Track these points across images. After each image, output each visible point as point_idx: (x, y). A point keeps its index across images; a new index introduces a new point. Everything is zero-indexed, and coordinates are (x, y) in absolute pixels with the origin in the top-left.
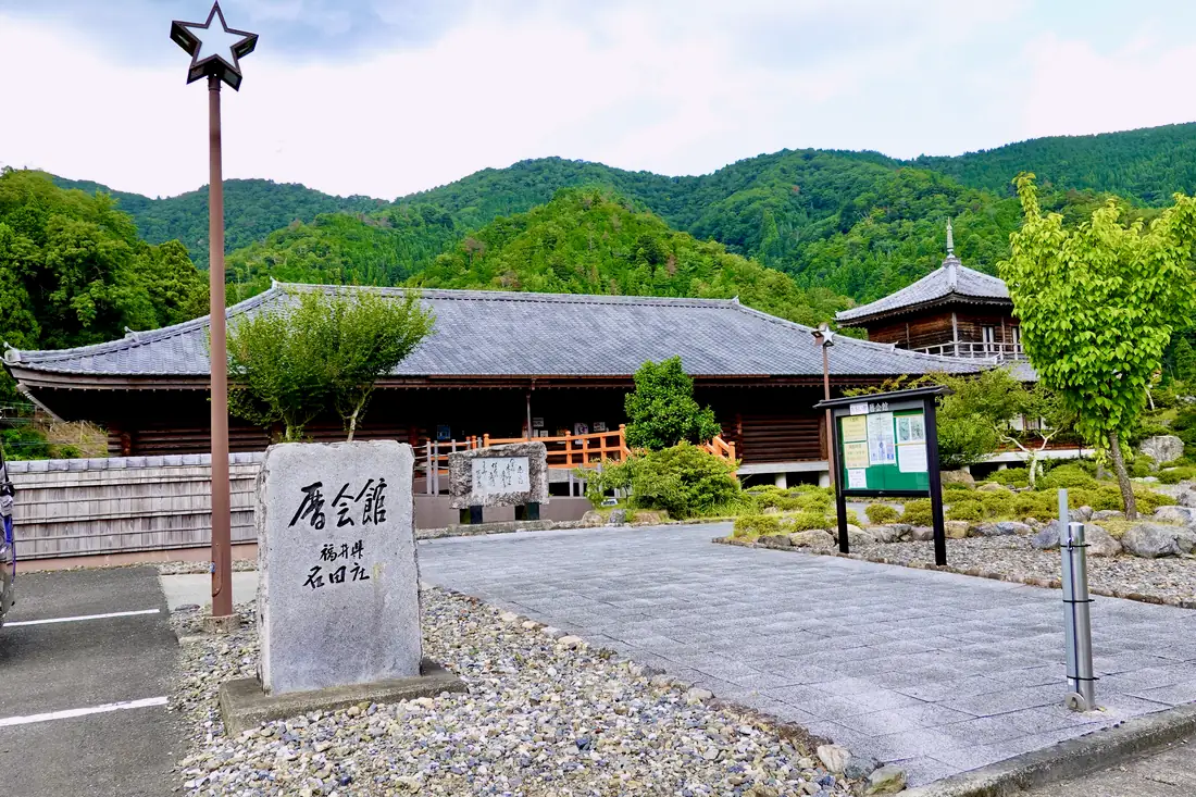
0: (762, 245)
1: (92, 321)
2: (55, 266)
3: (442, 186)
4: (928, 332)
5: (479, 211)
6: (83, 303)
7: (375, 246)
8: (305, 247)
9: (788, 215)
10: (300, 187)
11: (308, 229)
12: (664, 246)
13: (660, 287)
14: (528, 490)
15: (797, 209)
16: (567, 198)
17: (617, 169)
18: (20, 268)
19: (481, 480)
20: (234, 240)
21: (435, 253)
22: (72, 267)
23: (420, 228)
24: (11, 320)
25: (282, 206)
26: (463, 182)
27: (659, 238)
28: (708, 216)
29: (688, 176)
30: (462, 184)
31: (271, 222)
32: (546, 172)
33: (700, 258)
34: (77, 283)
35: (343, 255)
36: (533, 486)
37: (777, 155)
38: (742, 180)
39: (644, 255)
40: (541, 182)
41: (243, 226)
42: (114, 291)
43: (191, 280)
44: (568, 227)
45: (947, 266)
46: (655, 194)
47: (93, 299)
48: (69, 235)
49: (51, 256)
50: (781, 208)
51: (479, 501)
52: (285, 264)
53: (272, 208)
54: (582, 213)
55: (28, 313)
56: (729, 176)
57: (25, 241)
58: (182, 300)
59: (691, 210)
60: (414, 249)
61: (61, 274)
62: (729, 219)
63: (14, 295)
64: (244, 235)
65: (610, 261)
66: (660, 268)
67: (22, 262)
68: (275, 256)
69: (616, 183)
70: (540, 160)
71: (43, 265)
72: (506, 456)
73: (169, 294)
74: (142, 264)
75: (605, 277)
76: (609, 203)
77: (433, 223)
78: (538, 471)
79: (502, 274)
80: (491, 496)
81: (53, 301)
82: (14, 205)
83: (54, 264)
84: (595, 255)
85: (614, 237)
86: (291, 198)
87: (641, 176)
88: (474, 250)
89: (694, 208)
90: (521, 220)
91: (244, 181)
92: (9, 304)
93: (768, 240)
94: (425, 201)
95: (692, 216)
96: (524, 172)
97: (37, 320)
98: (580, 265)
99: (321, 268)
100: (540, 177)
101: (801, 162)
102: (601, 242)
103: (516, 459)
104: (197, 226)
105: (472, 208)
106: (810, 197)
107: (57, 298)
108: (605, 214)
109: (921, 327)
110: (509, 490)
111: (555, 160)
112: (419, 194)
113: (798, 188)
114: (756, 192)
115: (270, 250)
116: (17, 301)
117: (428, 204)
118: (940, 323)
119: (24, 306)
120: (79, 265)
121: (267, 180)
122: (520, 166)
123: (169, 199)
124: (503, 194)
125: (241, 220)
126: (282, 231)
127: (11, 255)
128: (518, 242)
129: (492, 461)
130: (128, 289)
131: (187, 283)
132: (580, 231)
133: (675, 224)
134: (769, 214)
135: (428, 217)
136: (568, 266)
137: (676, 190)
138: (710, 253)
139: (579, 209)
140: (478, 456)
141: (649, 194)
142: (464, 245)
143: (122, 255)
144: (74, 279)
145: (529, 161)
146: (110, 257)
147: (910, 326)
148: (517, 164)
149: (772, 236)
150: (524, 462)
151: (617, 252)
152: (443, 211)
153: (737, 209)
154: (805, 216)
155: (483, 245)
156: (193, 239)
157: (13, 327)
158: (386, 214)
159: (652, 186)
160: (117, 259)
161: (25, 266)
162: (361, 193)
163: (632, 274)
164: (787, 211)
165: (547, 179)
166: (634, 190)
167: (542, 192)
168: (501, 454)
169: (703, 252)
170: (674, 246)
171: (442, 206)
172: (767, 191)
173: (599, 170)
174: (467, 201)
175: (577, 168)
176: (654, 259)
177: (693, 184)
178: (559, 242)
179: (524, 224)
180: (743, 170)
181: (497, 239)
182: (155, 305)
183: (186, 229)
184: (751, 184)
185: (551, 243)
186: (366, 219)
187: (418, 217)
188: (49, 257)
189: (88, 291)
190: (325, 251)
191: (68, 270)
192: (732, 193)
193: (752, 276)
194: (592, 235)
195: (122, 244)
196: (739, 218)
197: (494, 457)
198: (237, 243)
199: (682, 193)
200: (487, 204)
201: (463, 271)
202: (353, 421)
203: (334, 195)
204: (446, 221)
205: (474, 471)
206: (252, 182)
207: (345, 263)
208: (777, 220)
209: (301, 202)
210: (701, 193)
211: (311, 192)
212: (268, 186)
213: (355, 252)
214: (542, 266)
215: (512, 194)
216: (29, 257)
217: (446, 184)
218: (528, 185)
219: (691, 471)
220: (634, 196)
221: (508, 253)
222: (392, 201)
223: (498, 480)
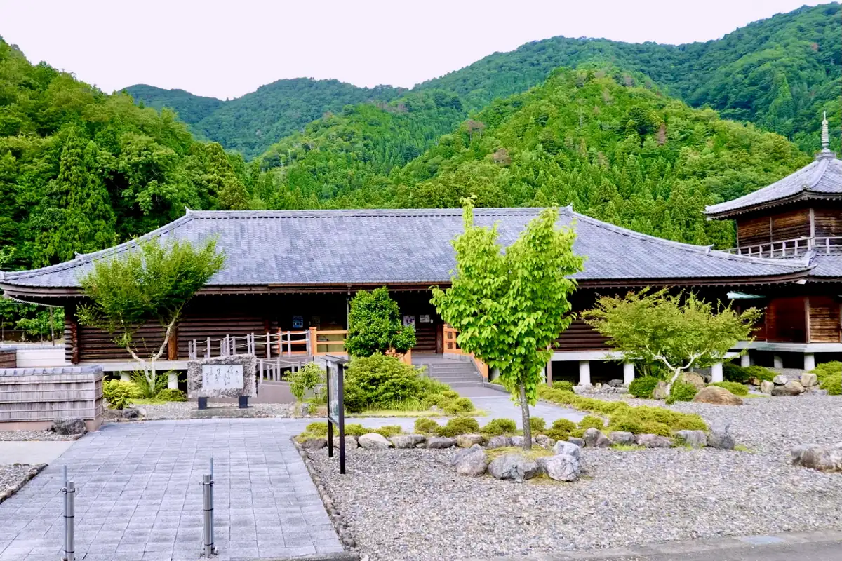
0: (771, 106)
1: (150, 211)
2: (125, 172)
3: (454, 72)
4: (789, 225)
5: (487, 92)
6: (144, 198)
7: (392, 129)
8: (335, 133)
9: (802, 73)
10: (335, 82)
11: (337, 119)
12: (655, 116)
13: (649, 156)
14: (241, 386)
15: (814, 66)
16: (562, 77)
17: (620, 43)
18: (102, 173)
19: (209, 380)
20: (283, 129)
21: (444, 132)
22: (136, 171)
23: (432, 112)
24: (97, 212)
25: (321, 100)
26: (472, 67)
27: (651, 109)
28: (713, 82)
29: (695, 43)
30: (472, 69)
31: (312, 113)
32: (550, 52)
33: (692, 125)
34: (140, 183)
35: (365, 139)
36: (245, 385)
37: (795, 13)
38: (754, 42)
39: (634, 126)
40: (545, 61)
41: (290, 117)
42: (165, 188)
43: (227, 173)
44: (560, 104)
45: (820, 160)
46: (659, 62)
47: (149, 194)
48: (134, 147)
49: (122, 164)
50: (795, 68)
51: (206, 393)
52: (318, 149)
53: (312, 102)
54: (575, 89)
55: (108, 207)
56: (739, 39)
57: (106, 153)
58: (220, 190)
59: (696, 76)
60: (426, 130)
61: (129, 177)
62: (736, 84)
63: (99, 194)
64: (290, 126)
65: (598, 133)
66: (649, 138)
67: (103, 170)
68: (310, 142)
69: (619, 56)
70: (545, 41)
71: (117, 171)
72: (227, 364)
73: (211, 185)
74: (192, 163)
75: (593, 149)
76: (604, 79)
77: (443, 105)
78: (249, 375)
79: (495, 151)
80: (215, 391)
81: (124, 197)
82: (105, 124)
83: (124, 169)
84: (584, 129)
85: (604, 111)
86: (328, 92)
87: (645, 47)
88: (474, 129)
89: (700, 74)
90: (518, 100)
91: (291, 80)
92: (96, 201)
93: (778, 101)
94: (438, 87)
95: (696, 81)
96: (529, 53)
97: (115, 211)
98: (570, 139)
99: (347, 151)
100: (544, 57)
101: (821, 18)
102: (591, 116)
103: (234, 366)
104: (255, 120)
105: (480, 90)
106: (830, 53)
107: (127, 195)
108: (598, 89)
109: (783, 221)
110: (229, 388)
111: (559, 40)
112: (435, 80)
113: (815, 45)
114: (768, 53)
115: (307, 137)
116: (101, 198)
117: (440, 90)
118: (799, 218)
119: (105, 201)
120: (141, 170)
121: (309, 78)
122: (527, 48)
123: (235, 100)
124: (509, 75)
125: (289, 113)
126: (316, 122)
127: (97, 165)
128: (512, 121)
129: (217, 367)
130: (174, 186)
131: (223, 176)
132: (570, 108)
133: (679, 91)
134: (780, 74)
135: (439, 101)
136: (558, 141)
137: (680, 57)
138: (703, 120)
139: (571, 87)
140: (207, 364)
141: (652, 63)
142: (464, 125)
143: (171, 160)
144: (137, 181)
145: (534, 43)
146: (160, 162)
147: (773, 220)
148: (524, 46)
149: (784, 95)
150: (240, 368)
151: (606, 125)
152: (452, 95)
153: (745, 72)
154: (823, 73)
155: (481, 124)
156: (252, 131)
157: (98, 217)
158: (402, 101)
159: (657, 56)
160: (167, 164)
161: (106, 172)
162: (385, 83)
163: (620, 145)
164: (801, 69)
165: (550, 58)
166: (637, 61)
167: (546, 70)
168: (223, 362)
169: (697, 120)
170: (666, 116)
171: (454, 90)
172: (780, 51)
173: (601, 45)
174: (476, 84)
175: (580, 45)
176: (644, 130)
177: (700, 51)
178: (550, 119)
179: (521, 103)
180: (756, 31)
181: (495, 119)
182: (200, 194)
183: (247, 123)
184: (763, 45)
185: (542, 120)
186: (386, 107)
187: (431, 102)
188: (121, 165)
189: (147, 189)
190: (349, 137)
191: (134, 173)
192: (741, 55)
193: (747, 141)
194: (581, 111)
195: (171, 152)
196: (747, 81)
197: (218, 364)
198: (286, 132)
199: (689, 60)
200: (494, 86)
201: (463, 149)
202: (169, 329)
203: (363, 87)
204: (455, 104)
205: (204, 374)
206: (297, 81)
207: (366, 146)
208: (790, 80)
209: (336, 94)
210: (709, 58)
211: (344, 85)
212: (309, 83)
213: (377, 136)
214: (531, 142)
215: (517, 74)
216: (108, 165)
217: (457, 70)
218: (532, 64)
219: (377, 376)
220: (637, 67)
221: (502, 131)
222: (410, 88)
223: (221, 380)
